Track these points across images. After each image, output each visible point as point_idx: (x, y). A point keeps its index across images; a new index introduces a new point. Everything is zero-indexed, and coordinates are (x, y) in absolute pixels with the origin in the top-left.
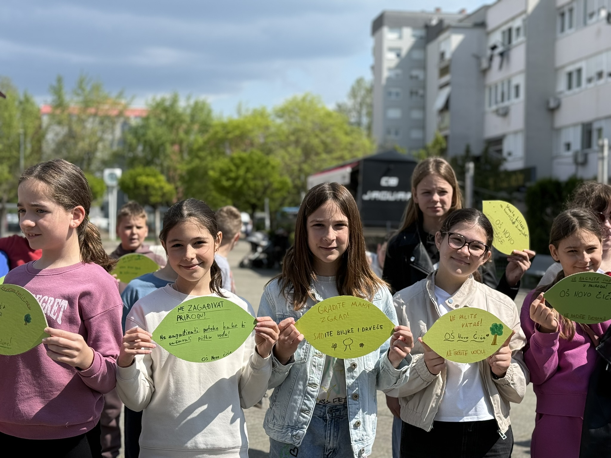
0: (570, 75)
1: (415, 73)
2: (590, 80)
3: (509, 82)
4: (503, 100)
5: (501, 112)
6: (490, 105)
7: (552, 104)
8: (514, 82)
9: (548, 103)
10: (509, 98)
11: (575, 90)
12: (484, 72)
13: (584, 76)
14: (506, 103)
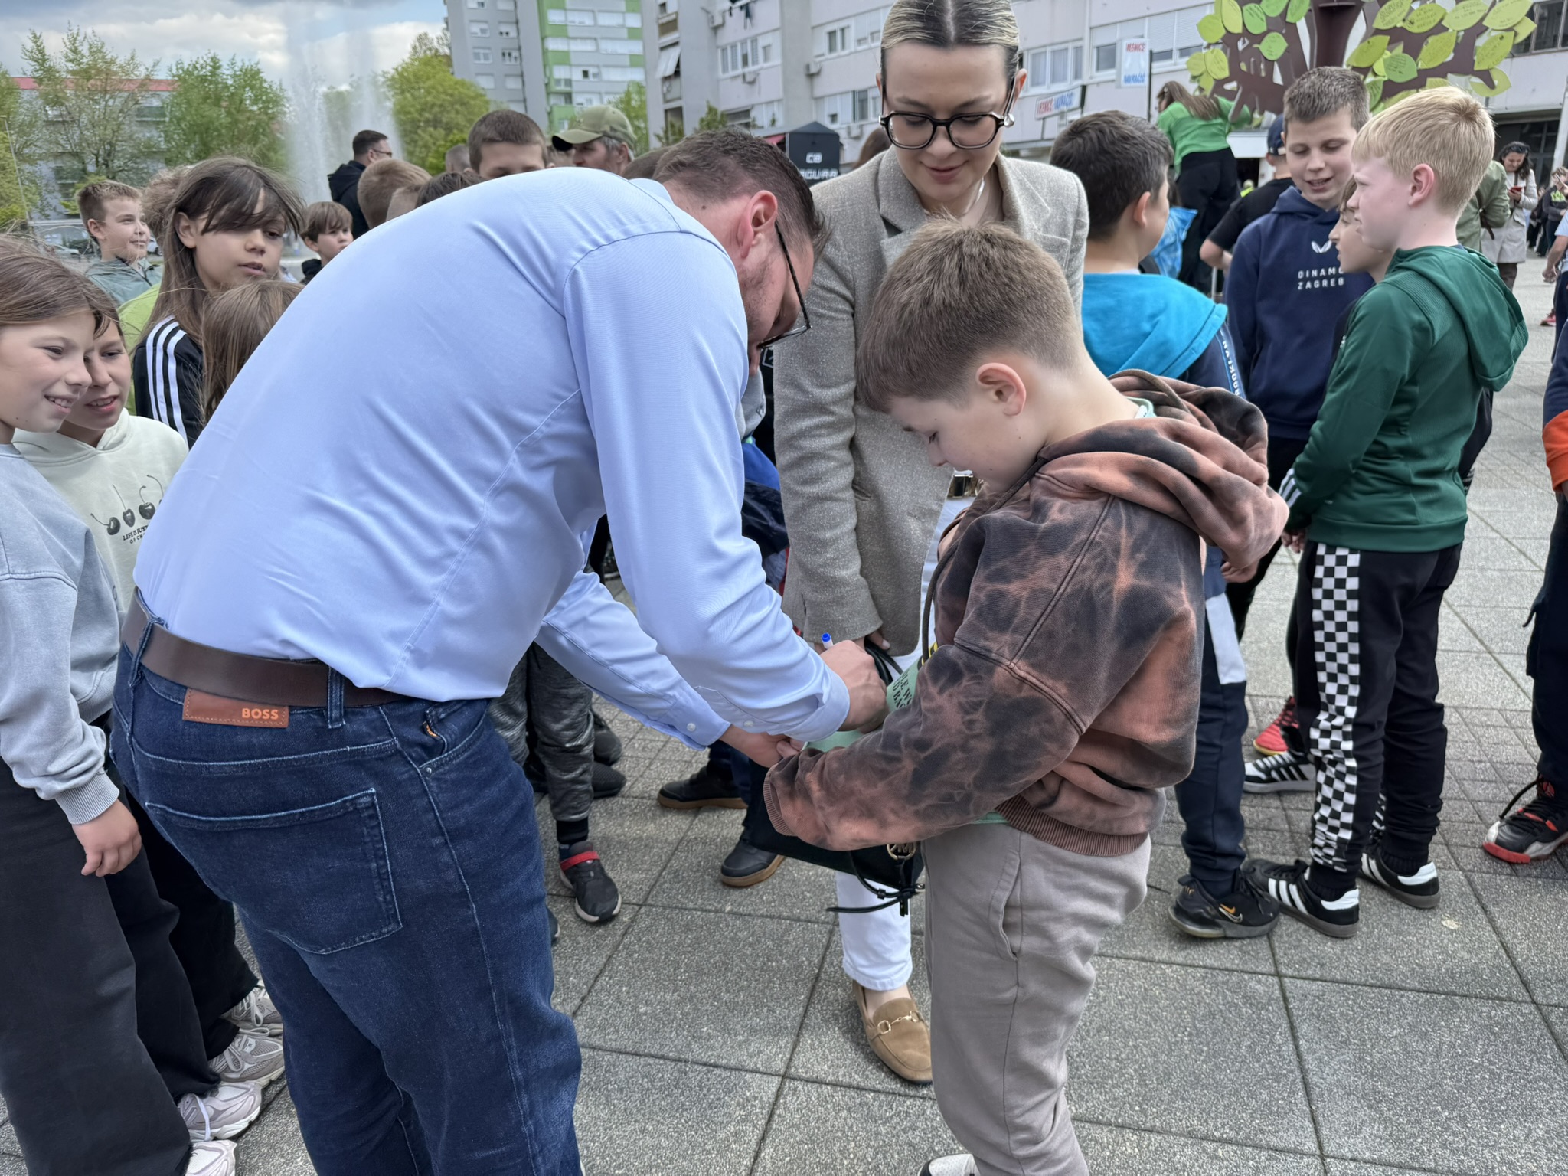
0: (832, 34)
1: (504, 28)
2: (859, 41)
3: (754, 40)
4: (745, 63)
5: (749, 78)
6: (725, 70)
7: (813, 70)
8: (762, 42)
9: (808, 67)
10: (755, 62)
11: (839, 52)
12: (716, 29)
13: (851, 36)
14: (751, 68)
